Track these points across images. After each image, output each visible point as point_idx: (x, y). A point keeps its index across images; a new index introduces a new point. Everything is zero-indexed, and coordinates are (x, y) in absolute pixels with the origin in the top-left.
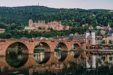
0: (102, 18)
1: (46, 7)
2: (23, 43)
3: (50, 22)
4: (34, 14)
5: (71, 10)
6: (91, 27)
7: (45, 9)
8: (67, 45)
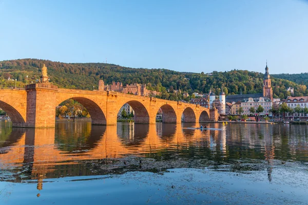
0: (200, 82)
1: (118, 66)
2: (142, 103)
3: (129, 85)
4: (102, 74)
5: (155, 70)
6: (186, 94)
7: (116, 67)
8: (195, 111)
